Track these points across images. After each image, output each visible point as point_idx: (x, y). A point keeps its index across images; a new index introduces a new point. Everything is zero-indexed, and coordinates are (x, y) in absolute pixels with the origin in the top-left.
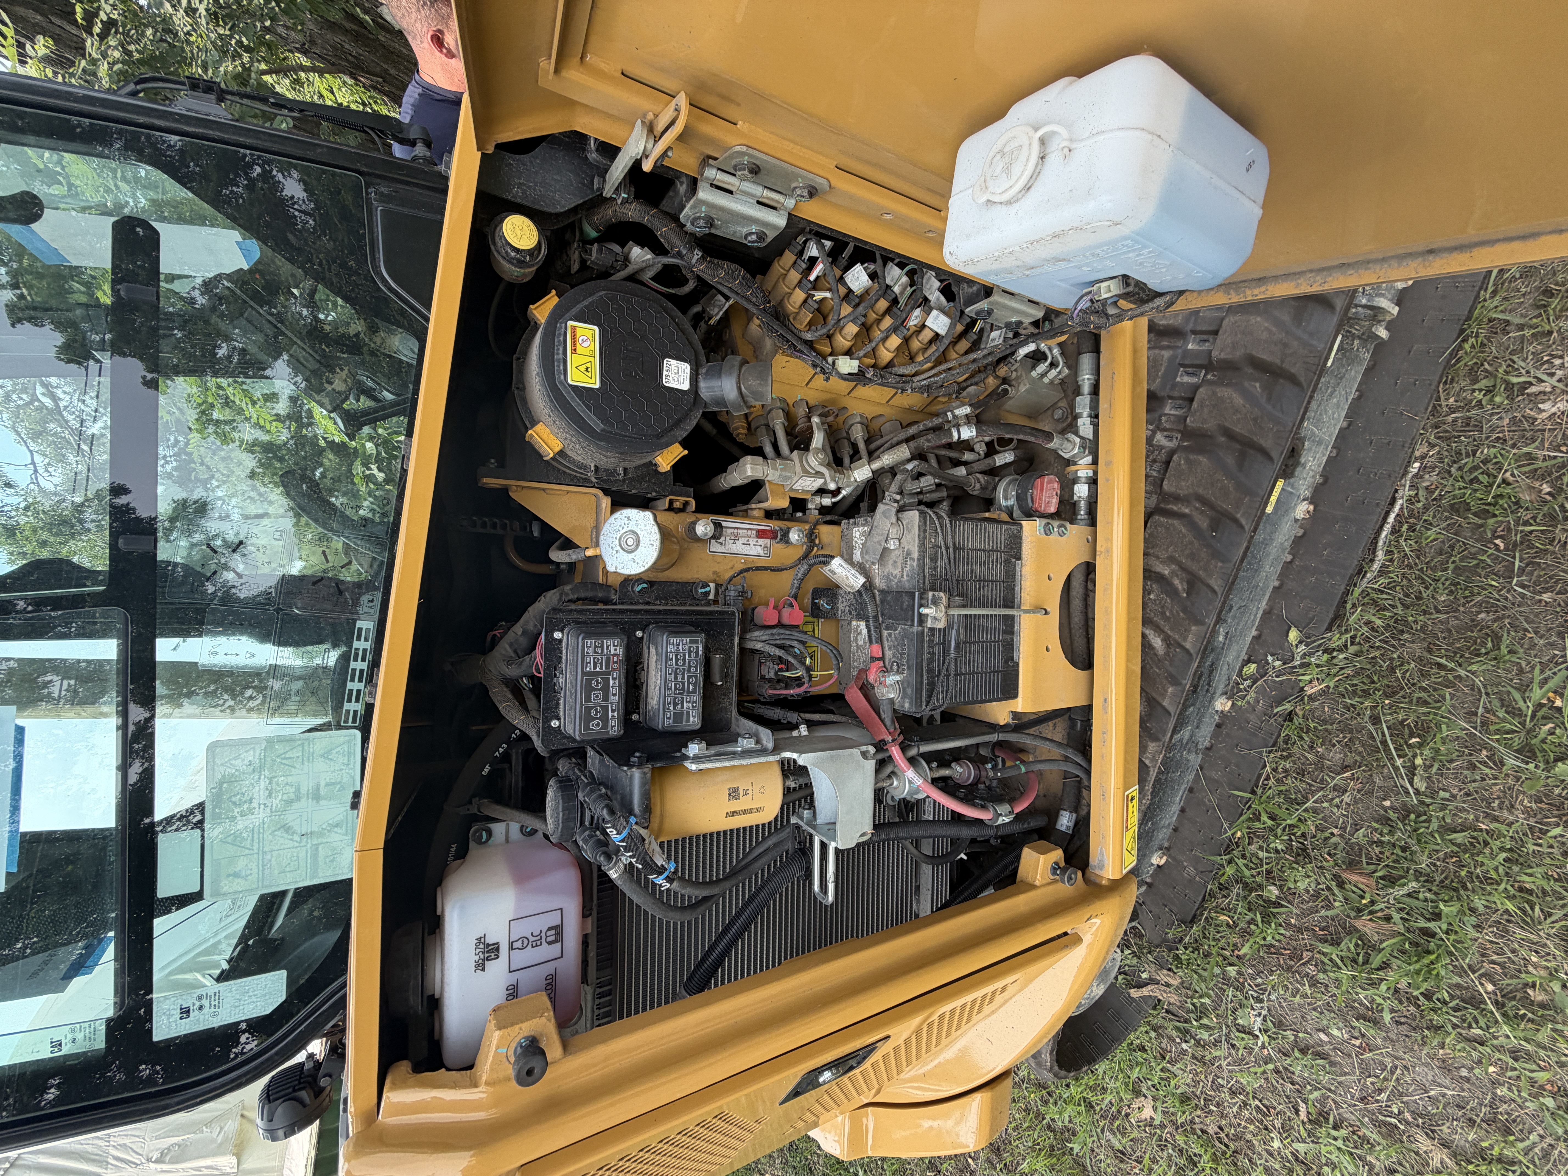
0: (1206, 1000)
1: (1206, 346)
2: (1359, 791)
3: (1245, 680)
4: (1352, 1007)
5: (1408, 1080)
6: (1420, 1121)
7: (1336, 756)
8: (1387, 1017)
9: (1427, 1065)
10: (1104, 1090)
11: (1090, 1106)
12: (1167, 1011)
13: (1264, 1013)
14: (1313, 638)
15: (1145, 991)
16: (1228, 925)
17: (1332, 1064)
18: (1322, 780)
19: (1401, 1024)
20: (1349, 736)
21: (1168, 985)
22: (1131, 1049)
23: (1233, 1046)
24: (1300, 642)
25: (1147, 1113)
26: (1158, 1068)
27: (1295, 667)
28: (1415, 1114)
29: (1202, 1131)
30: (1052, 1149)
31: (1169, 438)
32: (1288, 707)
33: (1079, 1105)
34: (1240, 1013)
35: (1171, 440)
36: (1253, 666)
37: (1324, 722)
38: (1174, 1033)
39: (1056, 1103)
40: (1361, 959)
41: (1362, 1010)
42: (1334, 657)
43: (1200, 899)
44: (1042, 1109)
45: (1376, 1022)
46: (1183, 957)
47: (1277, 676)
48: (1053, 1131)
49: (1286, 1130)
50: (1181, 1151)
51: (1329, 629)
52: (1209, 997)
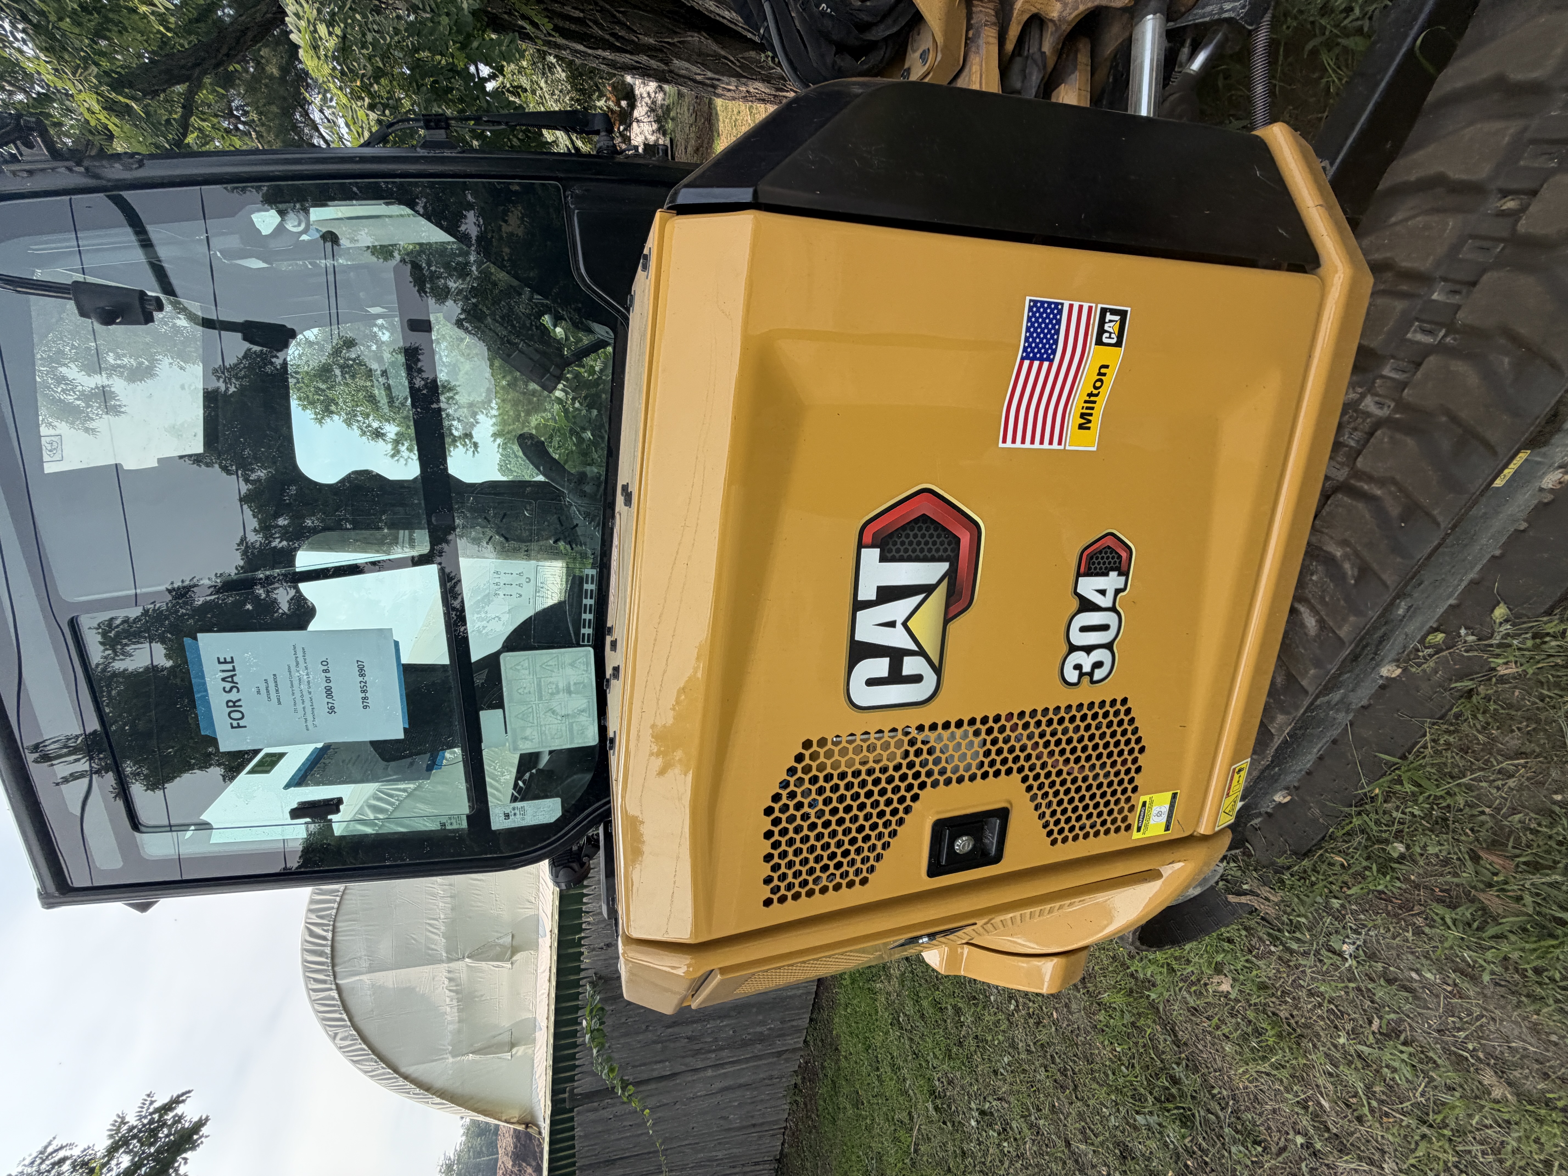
0: (1303, 920)
1: (1456, 299)
2: (1528, 779)
3: (1426, 648)
4: (1453, 961)
5: (1492, 1028)
6: (1492, 1061)
7: (1513, 741)
8: (1486, 978)
9: (1516, 1023)
10: (1188, 962)
11: (1172, 970)
12: (1263, 919)
13: (1358, 943)
14: (1525, 619)
15: (1243, 899)
16: (1342, 865)
17: (1416, 998)
18: (1488, 761)
19: (1501, 985)
20: (1534, 726)
21: (1267, 899)
22: (1220, 938)
23: (1321, 961)
24: (1506, 621)
25: (1225, 987)
26: (1243, 959)
27: (1491, 646)
28: (1489, 1055)
29: (1274, 1014)
30: (1131, 991)
31: (1380, 405)
32: (1467, 684)
33: (1162, 967)
34: (1333, 937)
35: (1381, 408)
36: (1440, 637)
37: (1510, 706)
38: (1265, 937)
39: (1142, 959)
40: (1475, 925)
41: (1462, 965)
42: (1545, 643)
43: (1319, 837)
44: (1128, 962)
45: (1474, 979)
46: (1287, 882)
47: (1466, 651)
48: (1136, 979)
49: (1354, 1034)
50: (1250, 1022)
51: (1549, 612)
52: (1306, 917)
